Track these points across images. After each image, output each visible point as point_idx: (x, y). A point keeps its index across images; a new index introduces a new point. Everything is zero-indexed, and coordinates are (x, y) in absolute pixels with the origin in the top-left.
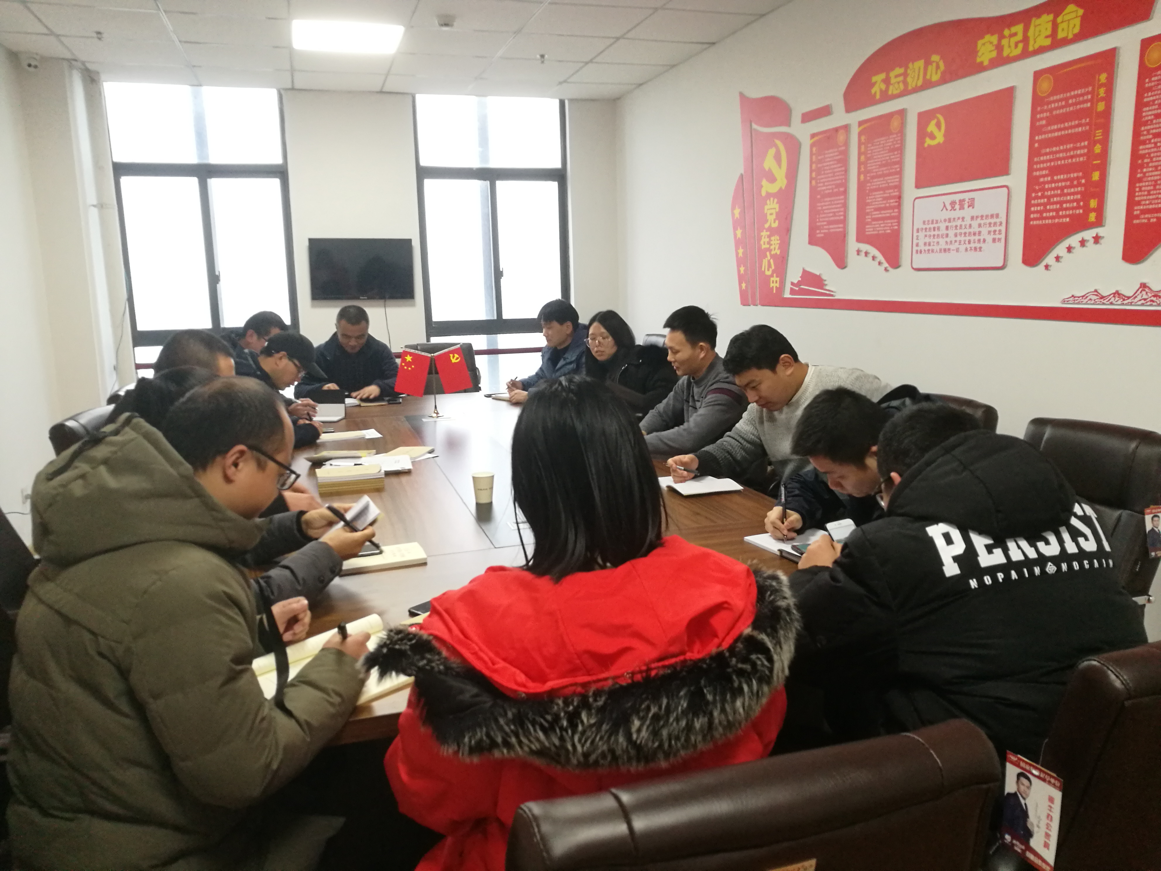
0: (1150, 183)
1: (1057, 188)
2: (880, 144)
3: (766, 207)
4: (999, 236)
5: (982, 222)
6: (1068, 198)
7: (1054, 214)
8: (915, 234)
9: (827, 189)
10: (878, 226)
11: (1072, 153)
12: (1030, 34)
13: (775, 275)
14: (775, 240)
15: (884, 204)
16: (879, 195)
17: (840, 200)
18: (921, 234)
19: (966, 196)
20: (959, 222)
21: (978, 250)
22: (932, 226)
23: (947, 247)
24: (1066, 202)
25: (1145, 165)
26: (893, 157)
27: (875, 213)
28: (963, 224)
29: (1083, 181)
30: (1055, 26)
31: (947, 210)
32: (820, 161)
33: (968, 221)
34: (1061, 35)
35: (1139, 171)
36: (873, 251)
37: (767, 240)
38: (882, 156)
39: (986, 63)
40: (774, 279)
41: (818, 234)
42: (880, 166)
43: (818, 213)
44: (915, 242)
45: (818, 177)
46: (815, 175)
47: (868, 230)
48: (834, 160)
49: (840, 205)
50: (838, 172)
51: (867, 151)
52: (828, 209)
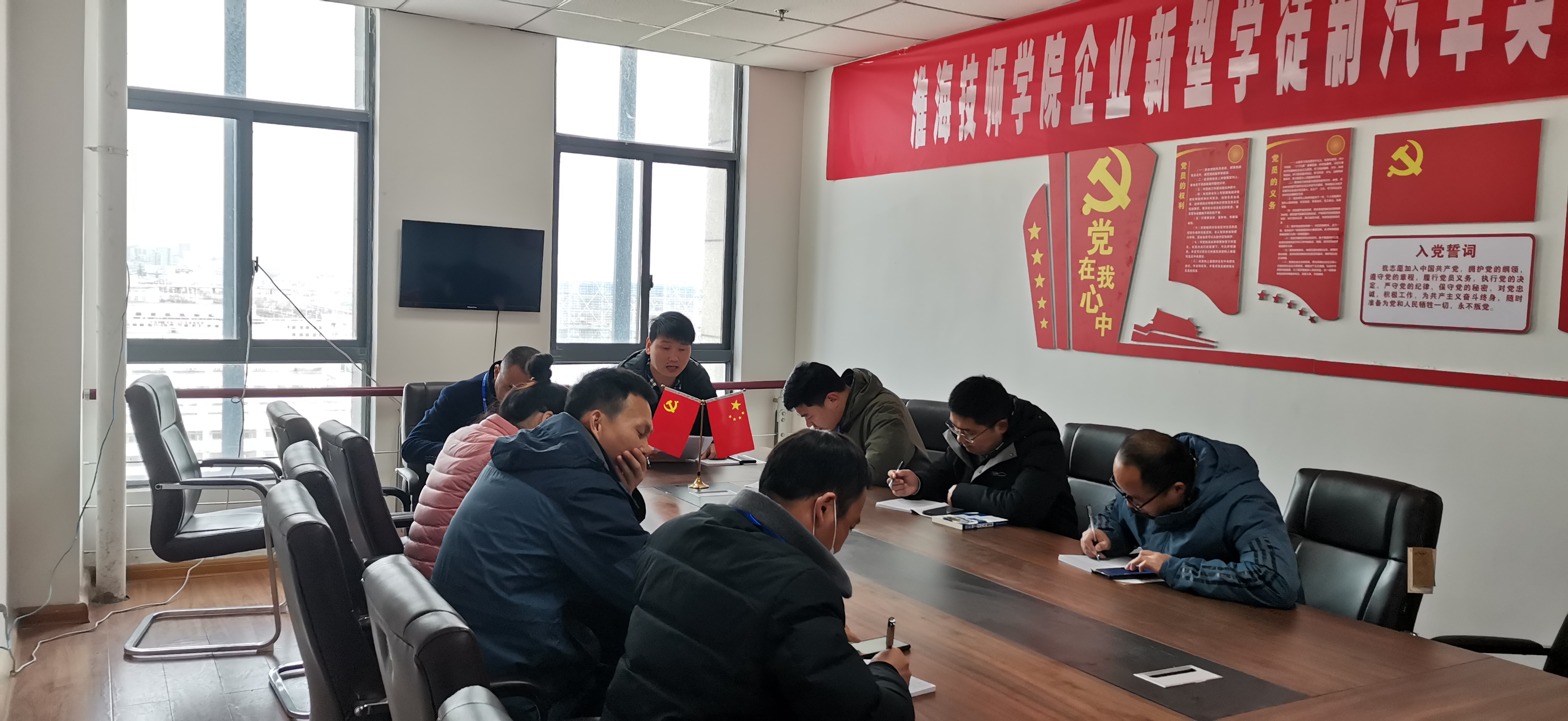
2: (1306, 167)
3: (1090, 230)
4: (1519, 294)
5: (1489, 275)
8: (1368, 281)
9: (1207, 215)
10: (1301, 266)
13: (1104, 314)
14: (1105, 271)
15: (1311, 240)
16: (1304, 229)
17: (1231, 230)
18: (1380, 282)
19: (1462, 242)
20: (1448, 273)
21: (1482, 307)
22: (1400, 273)
23: (1426, 301)
26: (1329, 184)
27: (1295, 250)
31: (1427, 255)
32: (1194, 180)
33: (1464, 271)
36: (1291, 296)
37: (1090, 269)
38: (1309, 182)
40: (1104, 318)
41: (1187, 268)
42: (1306, 194)
43: (1191, 243)
44: (1368, 290)
45: (1190, 199)
46: (1185, 196)
47: (1280, 270)
48: (1223, 180)
49: (1231, 236)
50: (1227, 195)
51: (1283, 173)
52: (1207, 240)
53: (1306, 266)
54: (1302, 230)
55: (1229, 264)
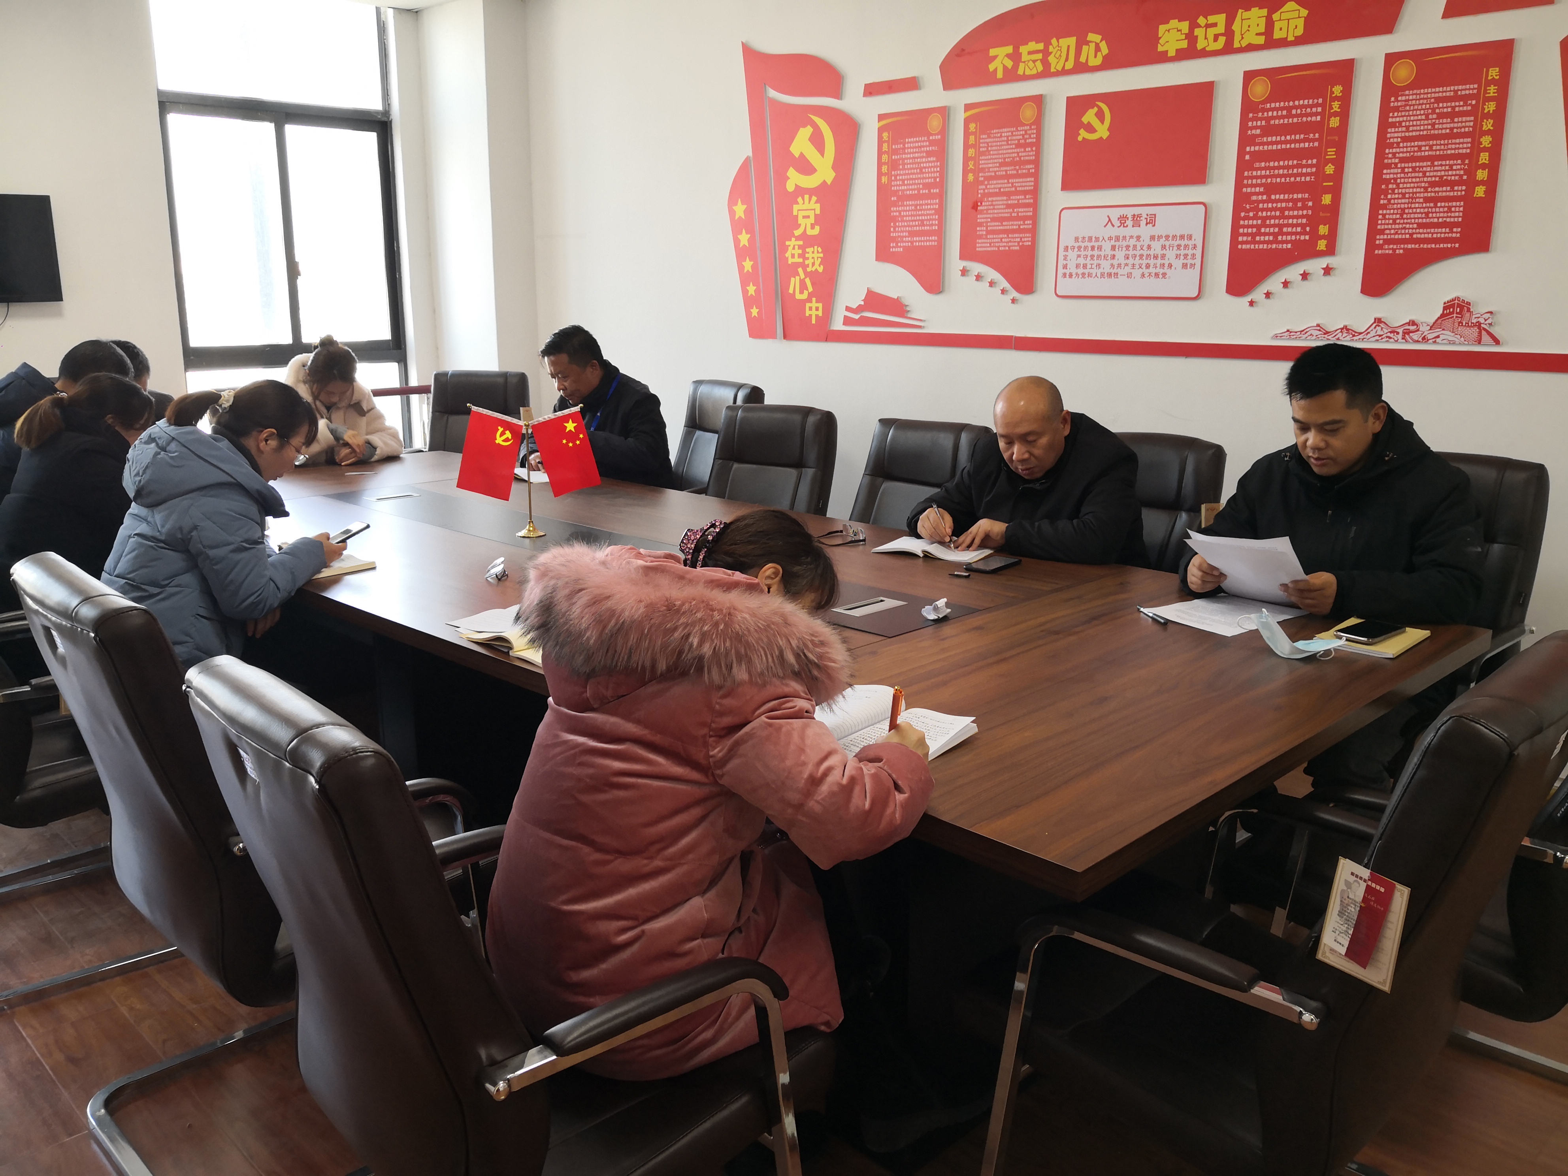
0: (1396, 211)
1: (1276, 209)
2: (1001, 136)
3: (796, 208)
4: (1193, 262)
5: (1167, 243)
6: (1290, 221)
7: (1271, 238)
8: (1062, 253)
9: (910, 190)
10: (999, 240)
11: (1295, 171)
12: (1236, 27)
13: (814, 299)
14: (813, 252)
15: (1008, 213)
16: (1000, 201)
17: (933, 204)
18: (1072, 255)
19: (1144, 211)
20: (1132, 242)
21: (1161, 276)
22: (1090, 245)
23: (1113, 271)
24: (1288, 225)
25: (1390, 191)
26: (1026, 154)
27: (993, 224)
28: (1139, 244)
29: (1310, 204)
30: (1270, 24)
31: (1113, 226)
32: (895, 152)
33: (1147, 242)
34: (1277, 35)
35: (1382, 197)
36: (992, 274)
37: (797, 251)
38: (1004, 152)
39: (1172, 53)
40: (814, 304)
41: (893, 247)
42: (1002, 165)
43: (894, 220)
44: (1061, 262)
45: (893, 173)
46: (888, 170)
47: (980, 245)
48: (923, 152)
49: (933, 211)
50: (928, 168)
51: (980, 143)
52: (912, 216)
53: (1003, 240)
54: (998, 203)
55: (931, 241)
